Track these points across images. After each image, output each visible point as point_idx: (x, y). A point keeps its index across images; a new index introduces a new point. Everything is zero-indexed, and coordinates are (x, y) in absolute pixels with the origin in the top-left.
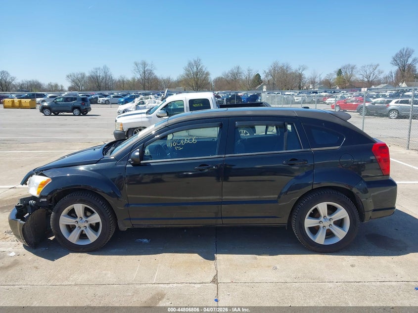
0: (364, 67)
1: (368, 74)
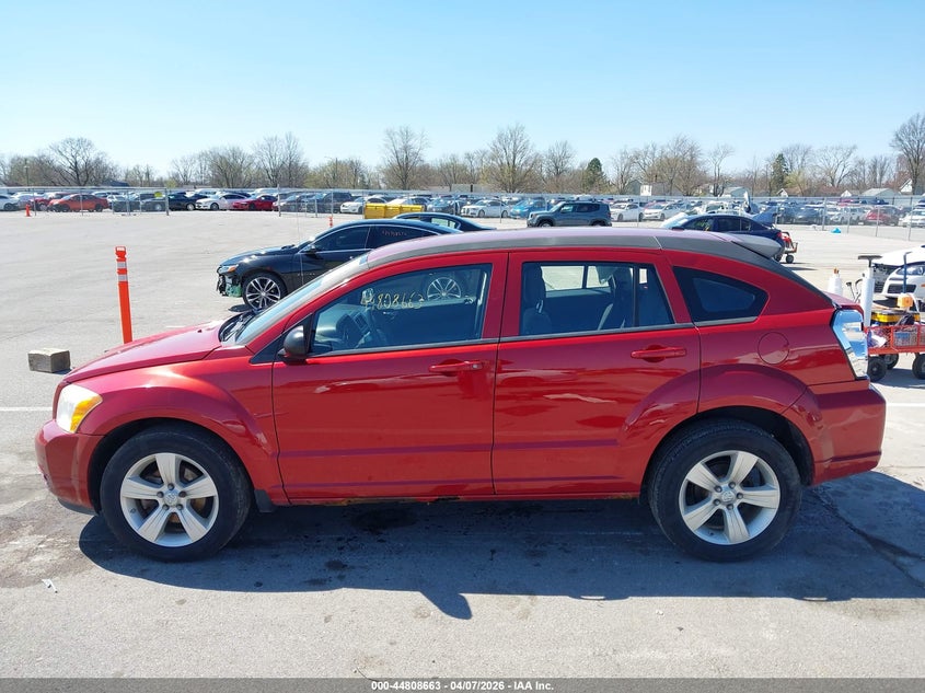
0: (825, 150)
1: (832, 164)
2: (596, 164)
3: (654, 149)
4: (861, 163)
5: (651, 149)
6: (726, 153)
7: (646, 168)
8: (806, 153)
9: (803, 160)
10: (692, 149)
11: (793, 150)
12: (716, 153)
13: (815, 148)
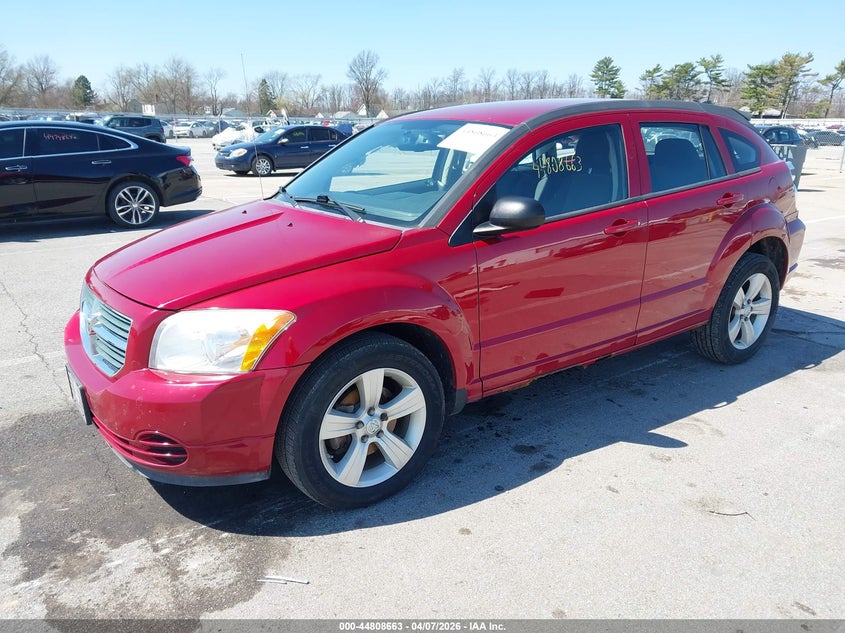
2: (83, 82)
3: (147, 69)
4: (324, 90)
5: (143, 69)
6: (220, 76)
7: (142, 88)
8: (284, 79)
9: (282, 86)
10: (187, 70)
11: (274, 76)
12: (211, 76)
13: (290, 76)
